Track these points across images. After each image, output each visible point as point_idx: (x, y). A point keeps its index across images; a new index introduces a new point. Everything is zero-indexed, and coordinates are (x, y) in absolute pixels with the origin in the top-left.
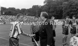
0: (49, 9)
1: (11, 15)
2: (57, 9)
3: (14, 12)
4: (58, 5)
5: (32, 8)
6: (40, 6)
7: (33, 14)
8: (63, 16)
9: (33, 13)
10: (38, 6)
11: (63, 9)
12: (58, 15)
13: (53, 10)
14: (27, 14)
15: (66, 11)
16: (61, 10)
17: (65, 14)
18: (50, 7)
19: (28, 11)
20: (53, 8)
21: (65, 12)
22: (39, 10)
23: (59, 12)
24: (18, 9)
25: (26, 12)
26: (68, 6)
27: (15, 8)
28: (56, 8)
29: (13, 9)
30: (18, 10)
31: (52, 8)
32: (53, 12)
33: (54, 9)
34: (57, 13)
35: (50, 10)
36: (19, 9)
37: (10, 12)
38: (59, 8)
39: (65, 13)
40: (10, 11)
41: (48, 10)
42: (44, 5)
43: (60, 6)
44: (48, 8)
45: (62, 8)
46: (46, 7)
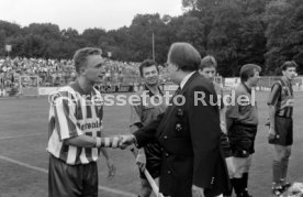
0: (207, 30)
1: (38, 56)
2: (241, 30)
3: (55, 44)
4: (246, 15)
5: (131, 27)
6: (166, 17)
7: (138, 53)
8: (268, 60)
9: (136, 50)
10: (157, 16)
11: (267, 33)
12: (244, 56)
13: (225, 37)
14: (110, 54)
15: (281, 41)
16: (257, 35)
17: (274, 53)
18: (211, 21)
19: (116, 38)
20: (224, 28)
21: (274, 45)
22: (163, 34)
23: (250, 46)
24: (70, 30)
25: (104, 43)
26: (290, 20)
27: (56, 27)
28: (236, 26)
29: (48, 31)
30: (72, 33)
31: (217, 25)
32: (224, 43)
33: (226, 31)
34: (238, 51)
35: (211, 38)
36: (75, 32)
37: (36, 44)
38: (251, 26)
39: (274, 49)
40: (38, 36)
41: (200, 35)
42: (185, 15)
43: (254, 18)
44: (201, 25)
45: (264, 26)
46: (190, 23)
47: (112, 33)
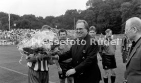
0: (97, 15)
2: (111, 15)
3: (33, 23)
4: (113, 9)
5: (65, 15)
6: (79, 11)
7: (68, 26)
9: (67, 24)
10: (76, 10)
11: (122, 16)
12: (112, 26)
13: (104, 18)
14: (56, 27)
16: (118, 17)
18: (98, 12)
19: (59, 20)
20: (104, 14)
21: (125, 21)
23: (115, 22)
25: (54, 22)
26: (132, 10)
27: (34, 16)
28: (109, 14)
29: (31, 17)
30: (41, 18)
31: (101, 13)
32: (104, 21)
33: (105, 16)
34: (110, 24)
35: (99, 18)
36: (42, 18)
37: (26, 23)
38: (115, 13)
40: (27, 20)
41: (94, 18)
42: (87, 9)
43: (116, 10)
44: (94, 14)
45: (121, 13)
46: (90, 13)
47: (57, 18)
